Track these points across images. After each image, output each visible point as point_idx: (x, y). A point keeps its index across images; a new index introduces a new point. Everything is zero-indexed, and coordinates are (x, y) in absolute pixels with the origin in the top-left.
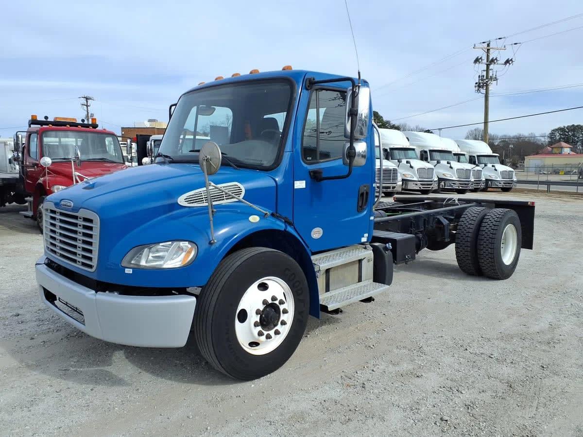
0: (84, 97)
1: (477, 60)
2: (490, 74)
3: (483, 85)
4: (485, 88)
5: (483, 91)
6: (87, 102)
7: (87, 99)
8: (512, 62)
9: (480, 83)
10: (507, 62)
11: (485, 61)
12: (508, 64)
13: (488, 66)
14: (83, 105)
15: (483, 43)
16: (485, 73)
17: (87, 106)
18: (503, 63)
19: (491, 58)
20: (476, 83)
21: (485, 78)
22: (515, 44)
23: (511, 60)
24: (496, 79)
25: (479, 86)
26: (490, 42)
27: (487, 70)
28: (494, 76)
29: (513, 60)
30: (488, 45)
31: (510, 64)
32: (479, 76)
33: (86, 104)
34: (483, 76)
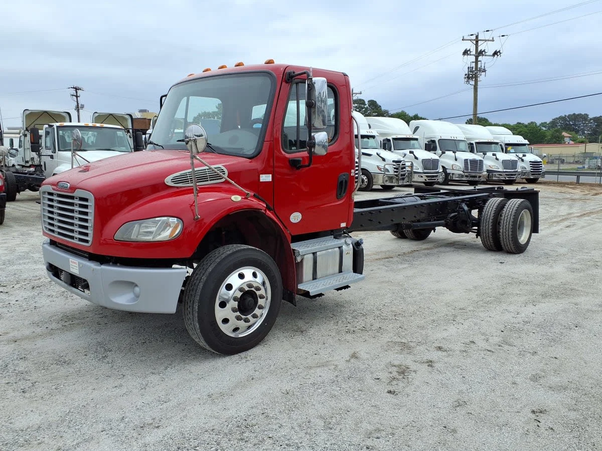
0: (74, 88)
1: (466, 53)
2: (479, 66)
3: (472, 76)
4: (474, 80)
5: (473, 82)
6: (77, 92)
7: (76, 89)
8: (500, 54)
9: (469, 74)
10: (496, 53)
11: (474, 53)
12: (496, 56)
13: (477, 58)
14: (72, 95)
15: (471, 35)
16: (474, 65)
17: (77, 97)
18: (492, 54)
19: (479, 50)
20: (466, 75)
21: (474, 69)
22: (502, 36)
23: (499, 52)
24: (484, 71)
25: (468, 77)
26: (478, 33)
27: (477, 62)
28: (483, 67)
29: (501, 52)
30: (477, 37)
31: (498, 56)
32: (468, 68)
33: (75, 94)
34: (473, 67)
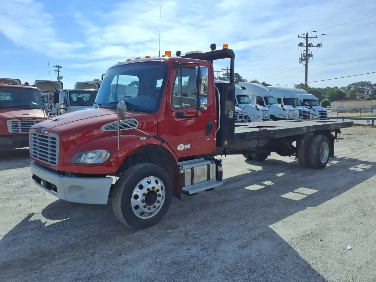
0: (57, 66)
1: (300, 45)
2: (308, 53)
3: (304, 59)
4: (305, 61)
5: (304, 63)
6: (58, 69)
8: (321, 45)
9: (302, 58)
10: (319, 45)
11: (305, 45)
13: (307, 48)
15: (304, 34)
16: (305, 52)
17: (58, 72)
19: (308, 43)
20: (300, 58)
21: (305, 55)
22: (323, 35)
23: (321, 44)
24: (312, 56)
25: (302, 60)
26: (308, 33)
27: (307, 51)
28: (311, 54)
30: (307, 35)
31: (320, 47)
32: (302, 54)
